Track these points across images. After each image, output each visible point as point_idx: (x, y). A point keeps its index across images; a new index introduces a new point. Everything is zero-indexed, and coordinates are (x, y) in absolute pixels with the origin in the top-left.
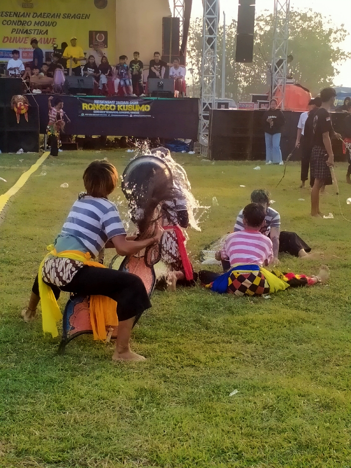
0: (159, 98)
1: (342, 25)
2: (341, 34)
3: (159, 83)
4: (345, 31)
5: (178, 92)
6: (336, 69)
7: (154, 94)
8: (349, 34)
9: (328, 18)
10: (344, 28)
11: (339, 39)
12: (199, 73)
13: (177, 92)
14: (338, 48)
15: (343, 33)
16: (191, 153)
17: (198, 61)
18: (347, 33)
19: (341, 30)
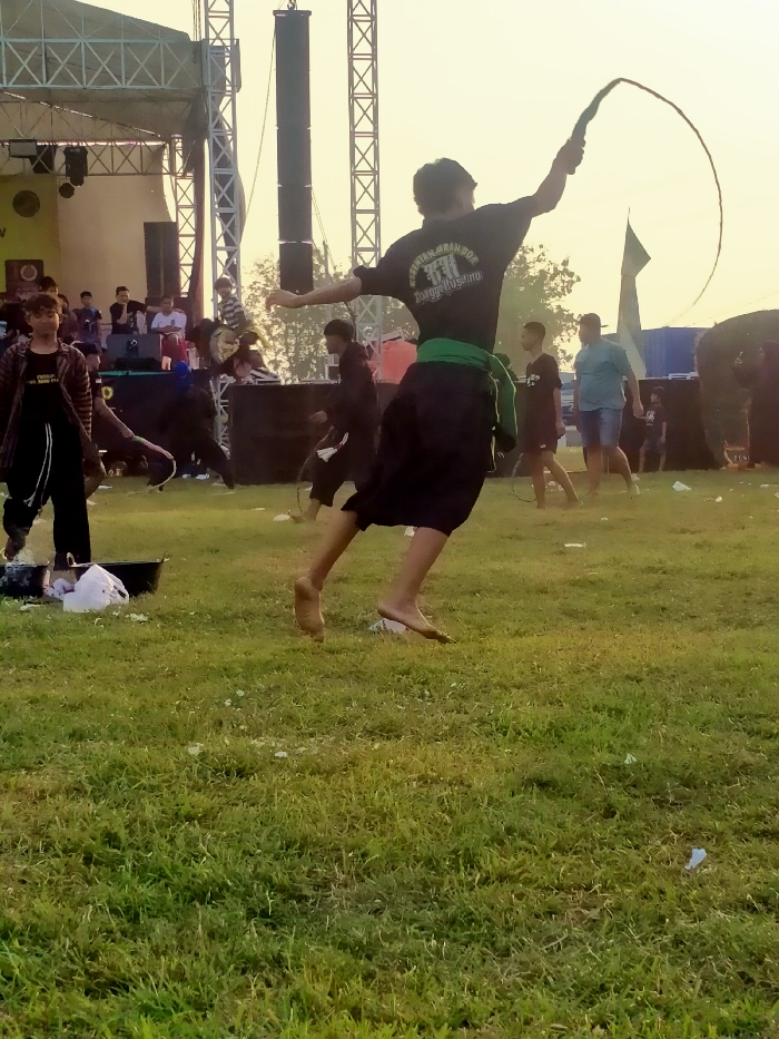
0: (131, 373)
1: (565, 263)
2: (563, 281)
3: (129, 343)
4: (571, 274)
5: (170, 359)
6: (564, 352)
7: (120, 365)
8: (579, 279)
9: (538, 252)
10: (570, 268)
11: (559, 289)
12: (290, 369)
13: (167, 361)
14: (559, 307)
15: (567, 278)
16: (200, 477)
17: (287, 346)
18: (574, 279)
19: (562, 273)
